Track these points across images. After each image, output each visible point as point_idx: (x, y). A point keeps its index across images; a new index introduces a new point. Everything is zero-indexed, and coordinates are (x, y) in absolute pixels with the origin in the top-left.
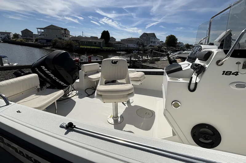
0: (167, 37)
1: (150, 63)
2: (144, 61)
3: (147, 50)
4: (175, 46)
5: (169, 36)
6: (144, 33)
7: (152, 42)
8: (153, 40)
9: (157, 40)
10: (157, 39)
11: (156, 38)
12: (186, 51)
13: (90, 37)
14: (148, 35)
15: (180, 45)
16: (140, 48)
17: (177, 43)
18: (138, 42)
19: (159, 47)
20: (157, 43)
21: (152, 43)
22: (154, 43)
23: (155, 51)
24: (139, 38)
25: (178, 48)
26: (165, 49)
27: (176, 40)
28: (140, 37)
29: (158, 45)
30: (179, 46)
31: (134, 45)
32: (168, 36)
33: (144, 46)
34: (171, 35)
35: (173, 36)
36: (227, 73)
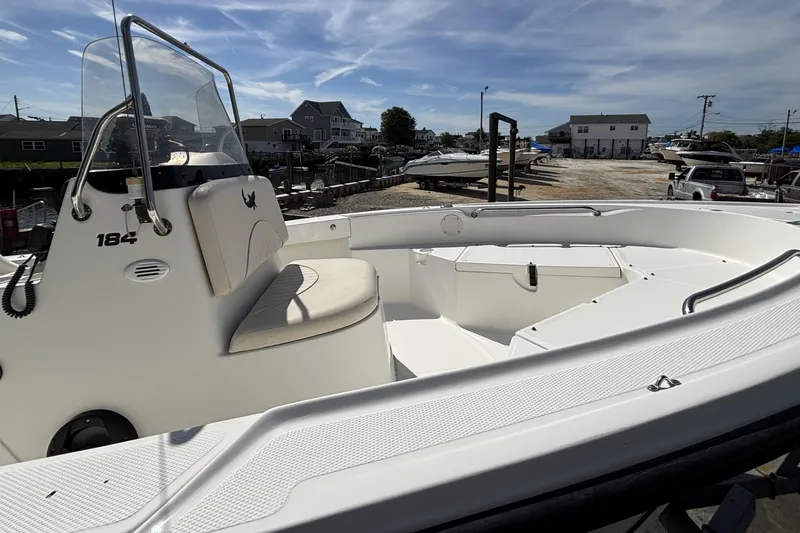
0: (382, 115)
1: (317, 208)
2: (296, 200)
3: (322, 160)
4: (411, 143)
5: (389, 110)
6: (306, 102)
7: (336, 131)
8: (340, 125)
9: (351, 123)
10: (355, 121)
11: (349, 117)
12: (426, 157)
13: (66, 119)
14: (318, 109)
15: (425, 138)
16: (297, 154)
17: (415, 132)
18: (287, 133)
19: (362, 147)
20: (354, 134)
21: (337, 134)
22: (345, 134)
23: (343, 163)
24: (287, 120)
25: (422, 149)
26: (382, 152)
27: (412, 122)
28: (292, 116)
29: (359, 140)
30: (422, 142)
31: (272, 143)
32: (385, 110)
33: (310, 147)
34: (396, 109)
35: (401, 109)
36: (110, 240)
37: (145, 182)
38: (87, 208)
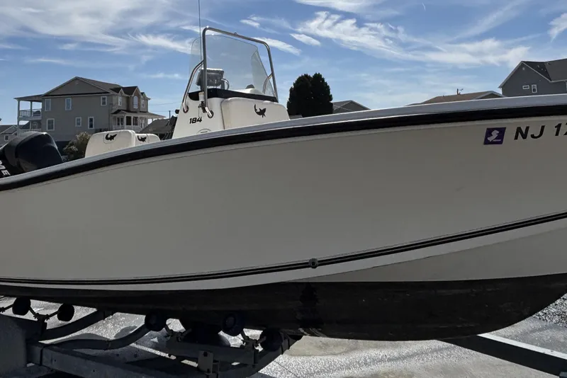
6: (522, 65)
14: (546, 74)
28: (502, 86)
36: (193, 121)
37: (204, 94)
38: (188, 107)
